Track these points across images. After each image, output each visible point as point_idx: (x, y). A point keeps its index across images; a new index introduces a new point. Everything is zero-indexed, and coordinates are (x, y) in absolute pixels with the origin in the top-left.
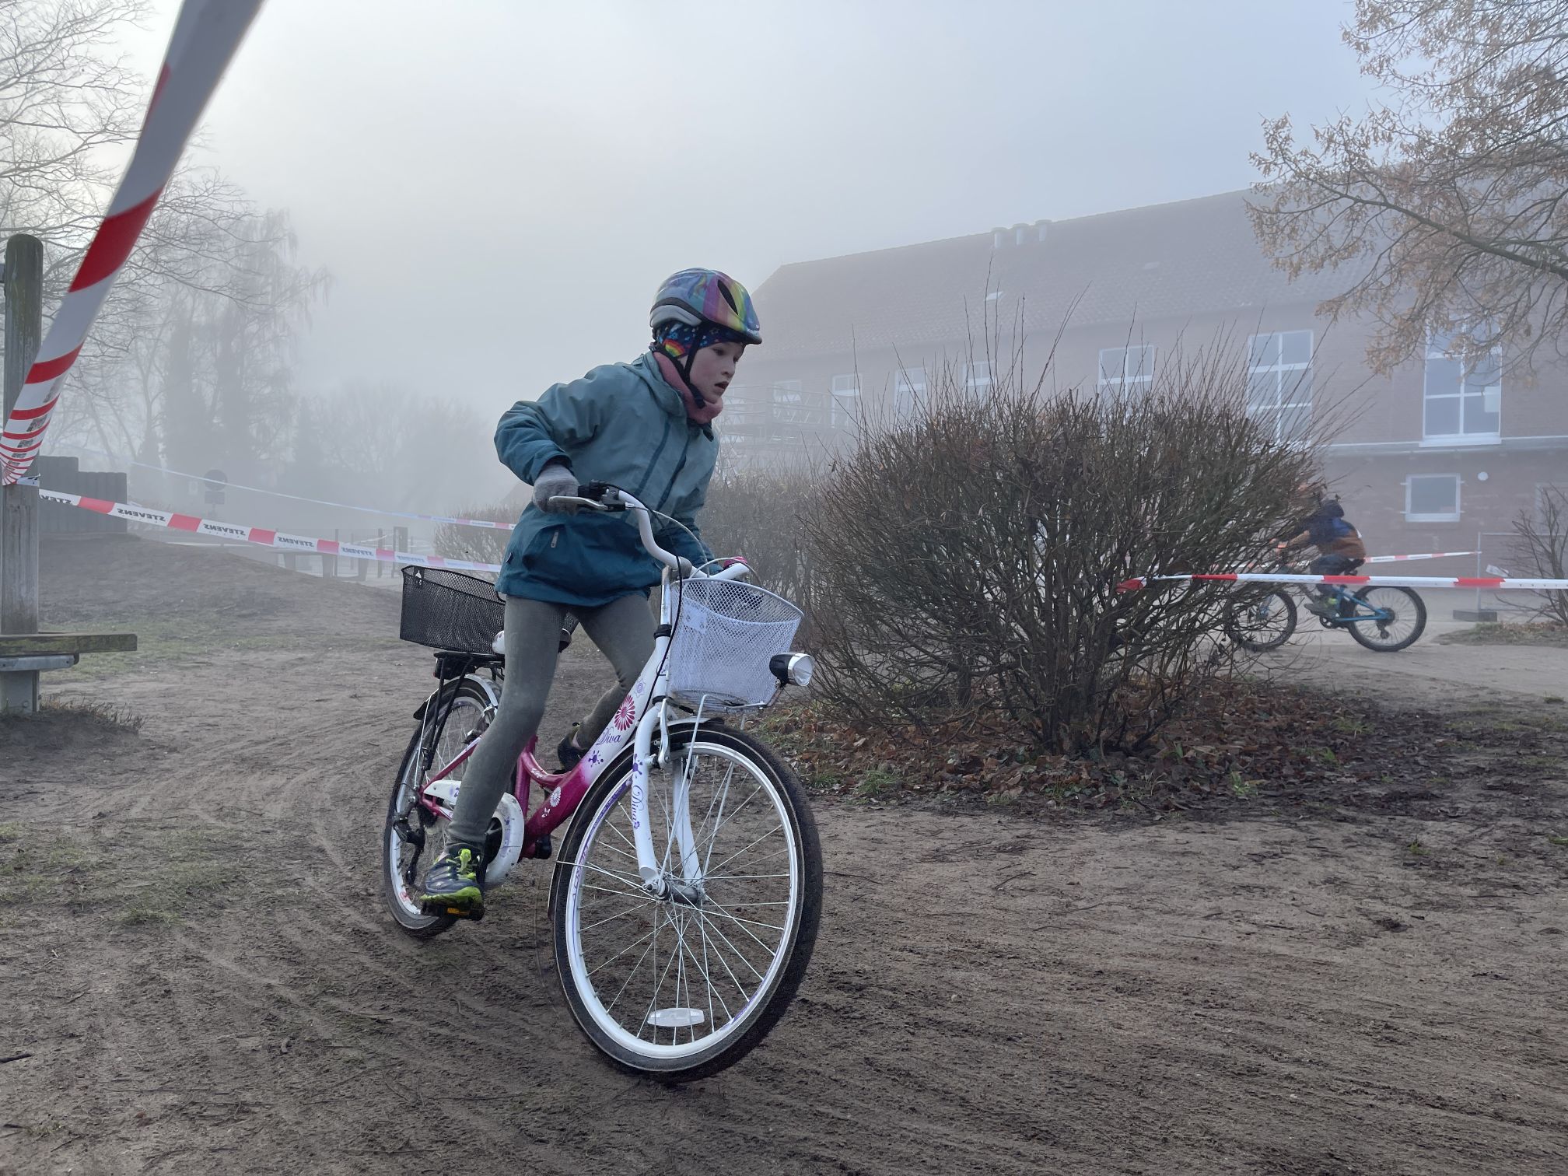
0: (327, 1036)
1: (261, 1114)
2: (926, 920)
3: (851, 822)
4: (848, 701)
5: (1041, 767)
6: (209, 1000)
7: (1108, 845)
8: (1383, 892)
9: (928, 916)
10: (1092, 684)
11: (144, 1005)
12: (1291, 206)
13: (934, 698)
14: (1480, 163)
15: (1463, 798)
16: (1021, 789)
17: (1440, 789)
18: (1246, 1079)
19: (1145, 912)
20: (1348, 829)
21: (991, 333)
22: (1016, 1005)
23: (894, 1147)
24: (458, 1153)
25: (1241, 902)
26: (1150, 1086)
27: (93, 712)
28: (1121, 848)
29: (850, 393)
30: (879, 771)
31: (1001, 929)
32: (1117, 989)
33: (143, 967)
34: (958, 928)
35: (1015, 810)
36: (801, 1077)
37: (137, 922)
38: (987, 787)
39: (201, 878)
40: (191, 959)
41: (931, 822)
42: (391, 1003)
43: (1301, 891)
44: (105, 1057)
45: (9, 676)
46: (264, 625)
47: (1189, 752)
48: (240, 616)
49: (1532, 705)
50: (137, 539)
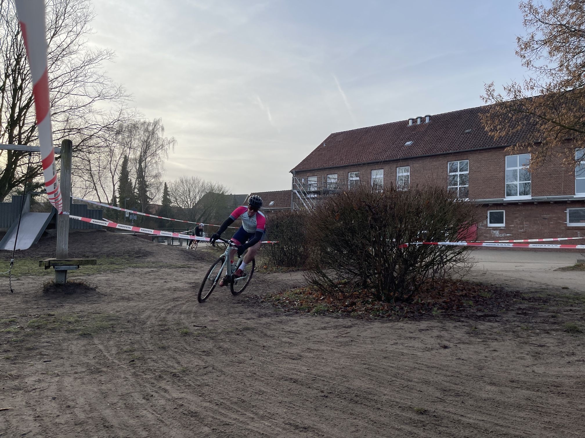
3: (304, 320)
7: (379, 327)
8: (451, 339)
15: (506, 316)
16: (363, 311)
17: (501, 314)
19: (374, 343)
20: (458, 324)
25: (406, 341)
28: (382, 327)
35: (358, 317)
37: (84, 335)
39: (104, 326)
41: (329, 320)
43: (426, 338)
45: (58, 272)
46: (143, 260)
47: (423, 301)
48: (136, 257)
49: (557, 290)
50: (105, 231)
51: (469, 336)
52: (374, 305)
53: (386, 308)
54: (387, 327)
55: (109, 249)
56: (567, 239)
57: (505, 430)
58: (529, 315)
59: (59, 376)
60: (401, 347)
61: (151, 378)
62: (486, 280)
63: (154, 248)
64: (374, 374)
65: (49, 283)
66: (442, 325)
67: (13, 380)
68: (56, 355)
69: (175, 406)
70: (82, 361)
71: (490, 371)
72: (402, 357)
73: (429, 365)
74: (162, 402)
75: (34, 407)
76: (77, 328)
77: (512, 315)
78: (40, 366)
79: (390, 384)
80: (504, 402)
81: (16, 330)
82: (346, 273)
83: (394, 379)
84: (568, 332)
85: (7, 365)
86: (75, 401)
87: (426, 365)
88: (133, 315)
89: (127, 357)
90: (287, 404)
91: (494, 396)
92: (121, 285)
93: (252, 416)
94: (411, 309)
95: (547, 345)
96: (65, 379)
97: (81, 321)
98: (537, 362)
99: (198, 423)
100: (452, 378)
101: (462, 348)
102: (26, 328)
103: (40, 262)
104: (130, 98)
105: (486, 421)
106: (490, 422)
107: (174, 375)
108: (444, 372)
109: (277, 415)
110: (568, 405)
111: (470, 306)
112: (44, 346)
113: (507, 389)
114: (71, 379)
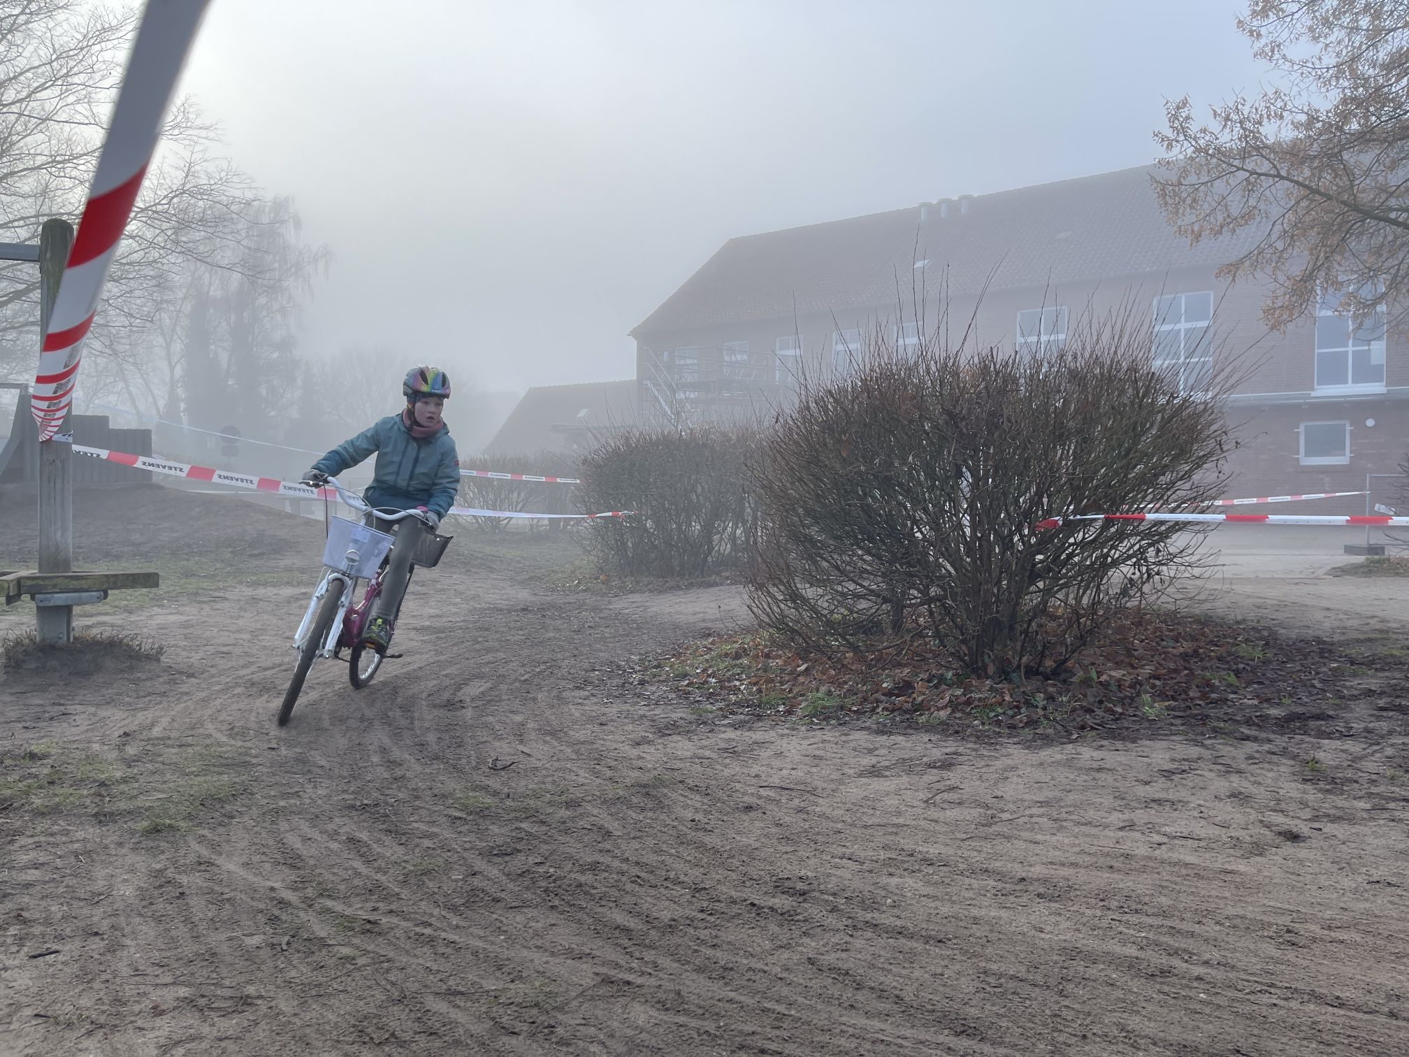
0: (323, 934)
1: (263, 1006)
2: (864, 830)
3: (795, 740)
4: (793, 631)
5: (967, 689)
6: (219, 901)
7: (1030, 762)
8: (1283, 806)
9: (865, 827)
10: (1013, 615)
11: (160, 906)
12: (1192, 179)
13: (869, 627)
14: (1365, 138)
15: (1356, 718)
16: (949, 710)
17: (1335, 710)
18: (1159, 979)
19: (1064, 824)
20: (1250, 747)
21: (919, 297)
22: (945, 909)
23: (835, 1041)
24: (438, 1043)
25: (1151, 815)
26: (1070, 987)
27: (121, 642)
28: (1041, 764)
29: (791, 352)
30: (821, 694)
31: (932, 839)
32: (1039, 895)
33: (160, 871)
34: (893, 837)
35: (943, 729)
36: (749, 975)
37: (156, 830)
38: (918, 708)
39: (214, 791)
40: (203, 864)
41: (867, 741)
42: (381, 905)
43: (1208, 804)
44: (125, 953)
45: (46, 612)
46: (273, 564)
48: (251, 556)
53: (1007, 698)
55: (176, 535)
66: (1211, 753)
68: (75, 923)
76: (129, 805)
77: (1366, 712)
78: (22, 981)
92: (227, 640)
94: (1078, 699)
97: (135, 777)
101: (1342, 837)
111: (1232, 688)
112: (27, 886)
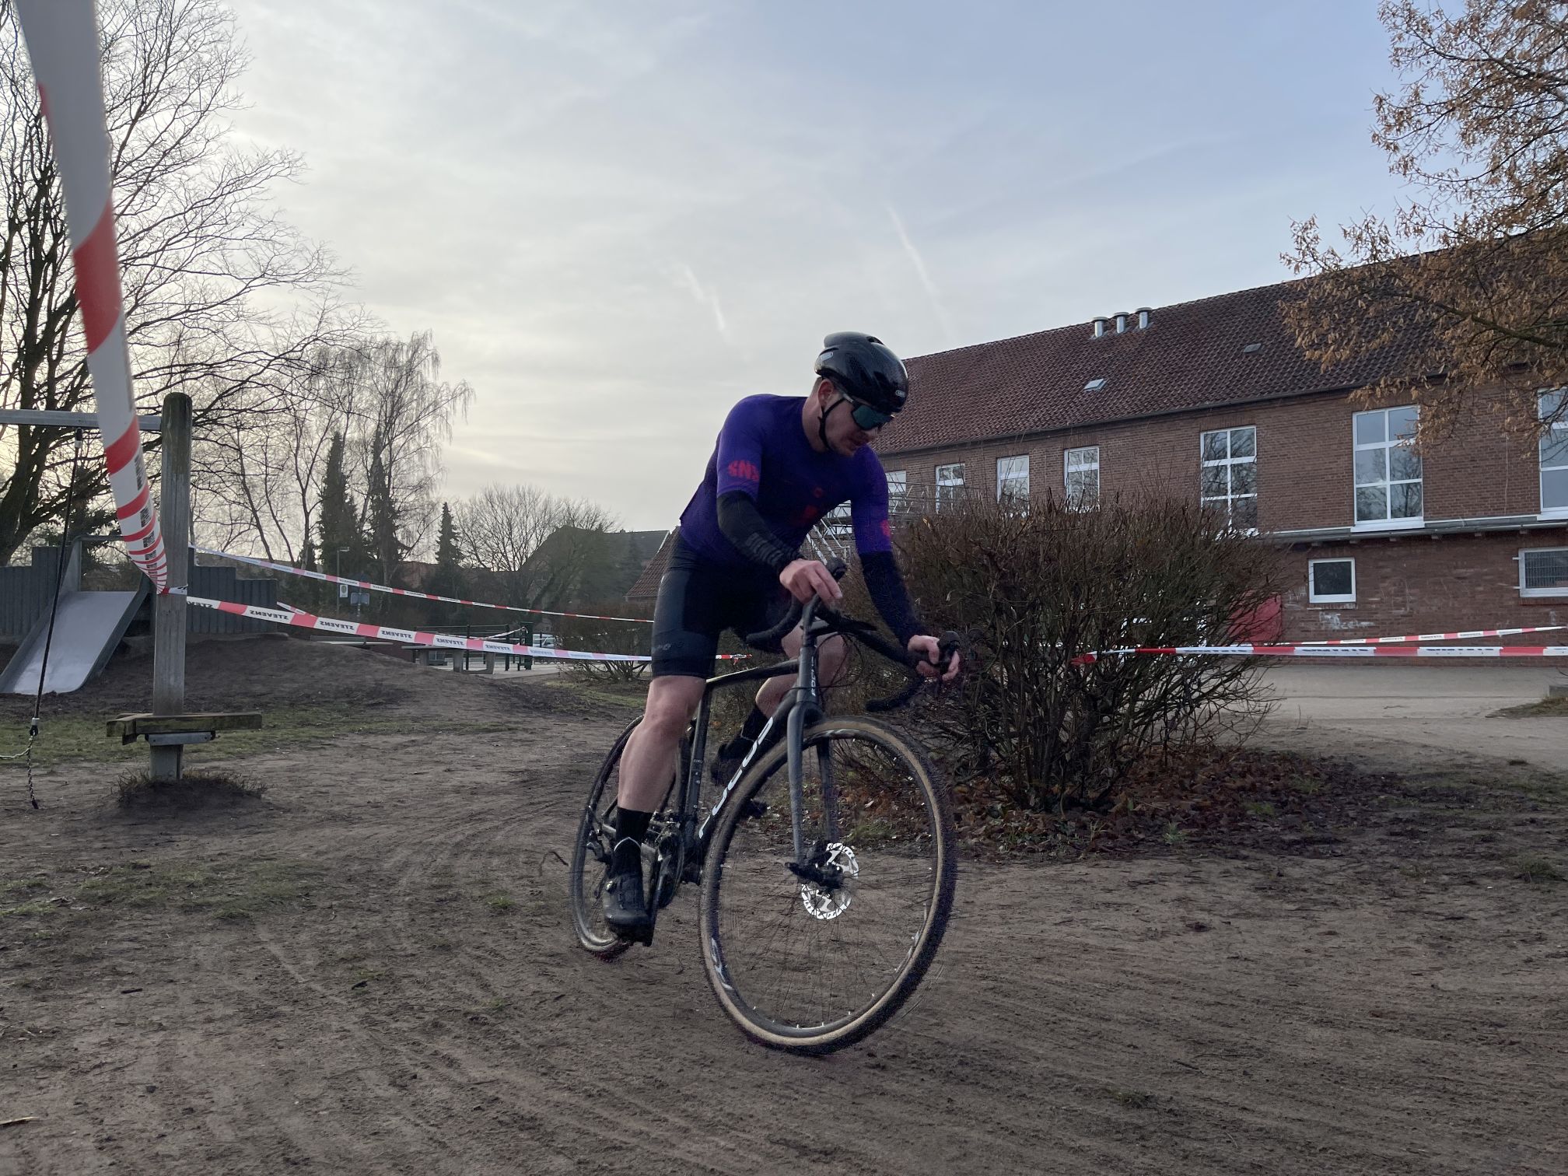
10: (1085, 753)
16: (982, 838)
35: (968, 853)
37: (230, 917)
45: (159, 750)
46: (388, 713)
47: (1139, 807)
48: (369, 705)
49: (1495, 767)
50: (285, 638)
51: (1260, 896)
52: (1007, 820)
53: (1040, 827)
54: (1045, 878)
56: (1520, 631)
57: (1358, 1145)
58: (1423, 836)
59: (164, 1029)
60: (1081, 929)
61: (412, 1030)
62: (1307, 745)
63: (419, 680)
64: (1009, 1002)
65: (133, 781)
66: (1192, 869)
67: (40, 1044)
68: (156, 975)
69: (478, 1103)
70: (224, 988)
71: (1318, 987)
72: (1083, 956)
73: (1155, 975)
74: (442, 1092)
75: (97, 1114)
76: (212, 900)
77: (1377, 837)
78: (112, 1004)
79: (1052, 1030)
80: (1356, 1072)
81: (48, 910)
82: (935, 736)
83: (1063, 1015)
84: (1527, 881)
85: (25, 1004)
86: (206, 1096)
87: (1148, 977)
88: (363, 861)
89: (346, 975)
90: (777, 1091)
91: (1332, 1054)
92: (327, 782)
93: (682, 1123)
94: (1107, 827)
95: (1471, 915)
96: (182, 1038)
97: (220, 880)
98: (1445, 962)
99: (539, 1147)
100: (1217, 1009)
101: (1243, 928)
102: (75, 902)
103: (109, 723)
104: (345, 280)
105: (1307, 1120)
106: (1318, 1124)
107: (475, 1020)
108: (1197, 995)
109: (751, 1120)
110: (1527, 1074)
111: (1266, 817)
112: (122, 952)
113: (1363, 1035)
114: (196, 1037)
